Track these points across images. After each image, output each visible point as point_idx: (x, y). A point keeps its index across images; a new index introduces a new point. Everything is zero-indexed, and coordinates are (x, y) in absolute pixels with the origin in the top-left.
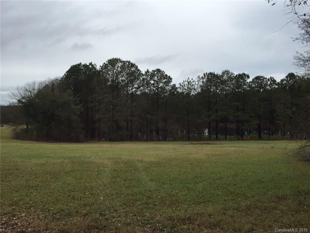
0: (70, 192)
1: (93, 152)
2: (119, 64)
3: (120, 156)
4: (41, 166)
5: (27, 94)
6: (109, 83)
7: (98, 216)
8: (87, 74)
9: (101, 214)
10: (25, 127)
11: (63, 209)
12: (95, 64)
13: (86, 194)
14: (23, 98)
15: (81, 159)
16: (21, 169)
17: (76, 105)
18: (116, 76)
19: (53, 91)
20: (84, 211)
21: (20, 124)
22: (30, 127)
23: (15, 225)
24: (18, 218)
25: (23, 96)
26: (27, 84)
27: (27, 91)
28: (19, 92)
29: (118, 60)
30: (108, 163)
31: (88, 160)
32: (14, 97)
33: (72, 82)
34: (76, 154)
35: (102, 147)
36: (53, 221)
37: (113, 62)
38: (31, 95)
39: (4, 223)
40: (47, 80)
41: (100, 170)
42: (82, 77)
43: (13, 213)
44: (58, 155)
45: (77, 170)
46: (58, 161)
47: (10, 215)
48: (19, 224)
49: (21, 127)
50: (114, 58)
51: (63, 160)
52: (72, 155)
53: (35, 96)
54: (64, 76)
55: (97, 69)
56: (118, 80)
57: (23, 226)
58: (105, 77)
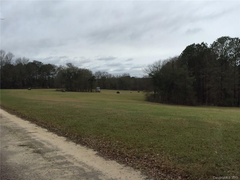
0: (190, 143)
1: (205, 114)
2: (228, 41)
3: (229, 119)
4: (166, 121)
5: (155, 69)
6: (219, 58)
7: (214, 165)
8: (199, 52)
9: (217, 165)
10: (154, 93)
11: (186, 155)
12: (206, 43)
13: (202, 147)
14: (152, 72)
15: (195, 119)
16: (153, 122)
17: (190, 76)
18: (225, 51)
19: (173, 66)
20: (202, 160)
21: (150, 91)
22: (156, 93)
23: (153, 161)
24: (155, 157)
25: (152, 71)
26: (155, 63)
27: (155, 67)
28: (149, 68)
29: (227, 38)
30: (219, 124)
31: (202, 120)
32: (146, 72)
33: (187, 59)
34: (191, 115)
35: (212, 111)
36: (179, 163)
37: (222, 40)
38: (158, 70)
39: (146, 158)
40: (169, 58)
41: (213, 129)
42: (195, 54)
43: (151, 152)
44: (178, 115)
45: (193, 127)
46: (178, 119)
47: (149, 153)
48: (155, 161)
49: (151, 93)
50: (223, 37)
51: (182, 118)
52: (188, 115)
53: (160, 71)
54: (181, 55)
55: (208, 47)
56: (226, 55)
57: (159, 163)
58: (215, 54)
